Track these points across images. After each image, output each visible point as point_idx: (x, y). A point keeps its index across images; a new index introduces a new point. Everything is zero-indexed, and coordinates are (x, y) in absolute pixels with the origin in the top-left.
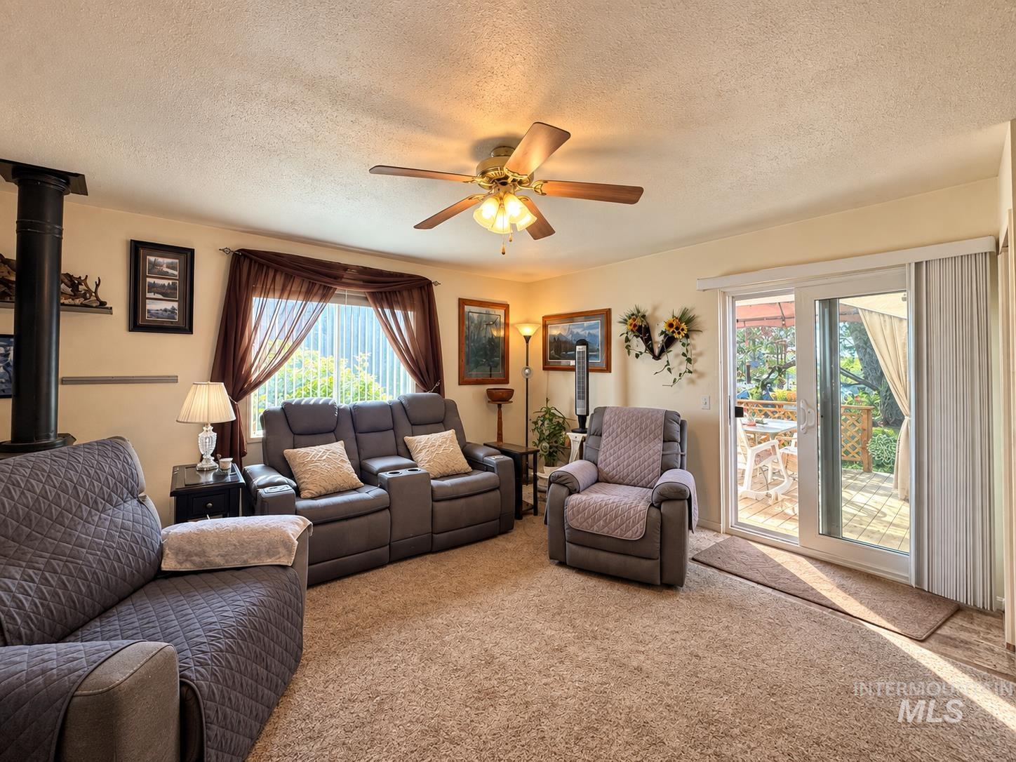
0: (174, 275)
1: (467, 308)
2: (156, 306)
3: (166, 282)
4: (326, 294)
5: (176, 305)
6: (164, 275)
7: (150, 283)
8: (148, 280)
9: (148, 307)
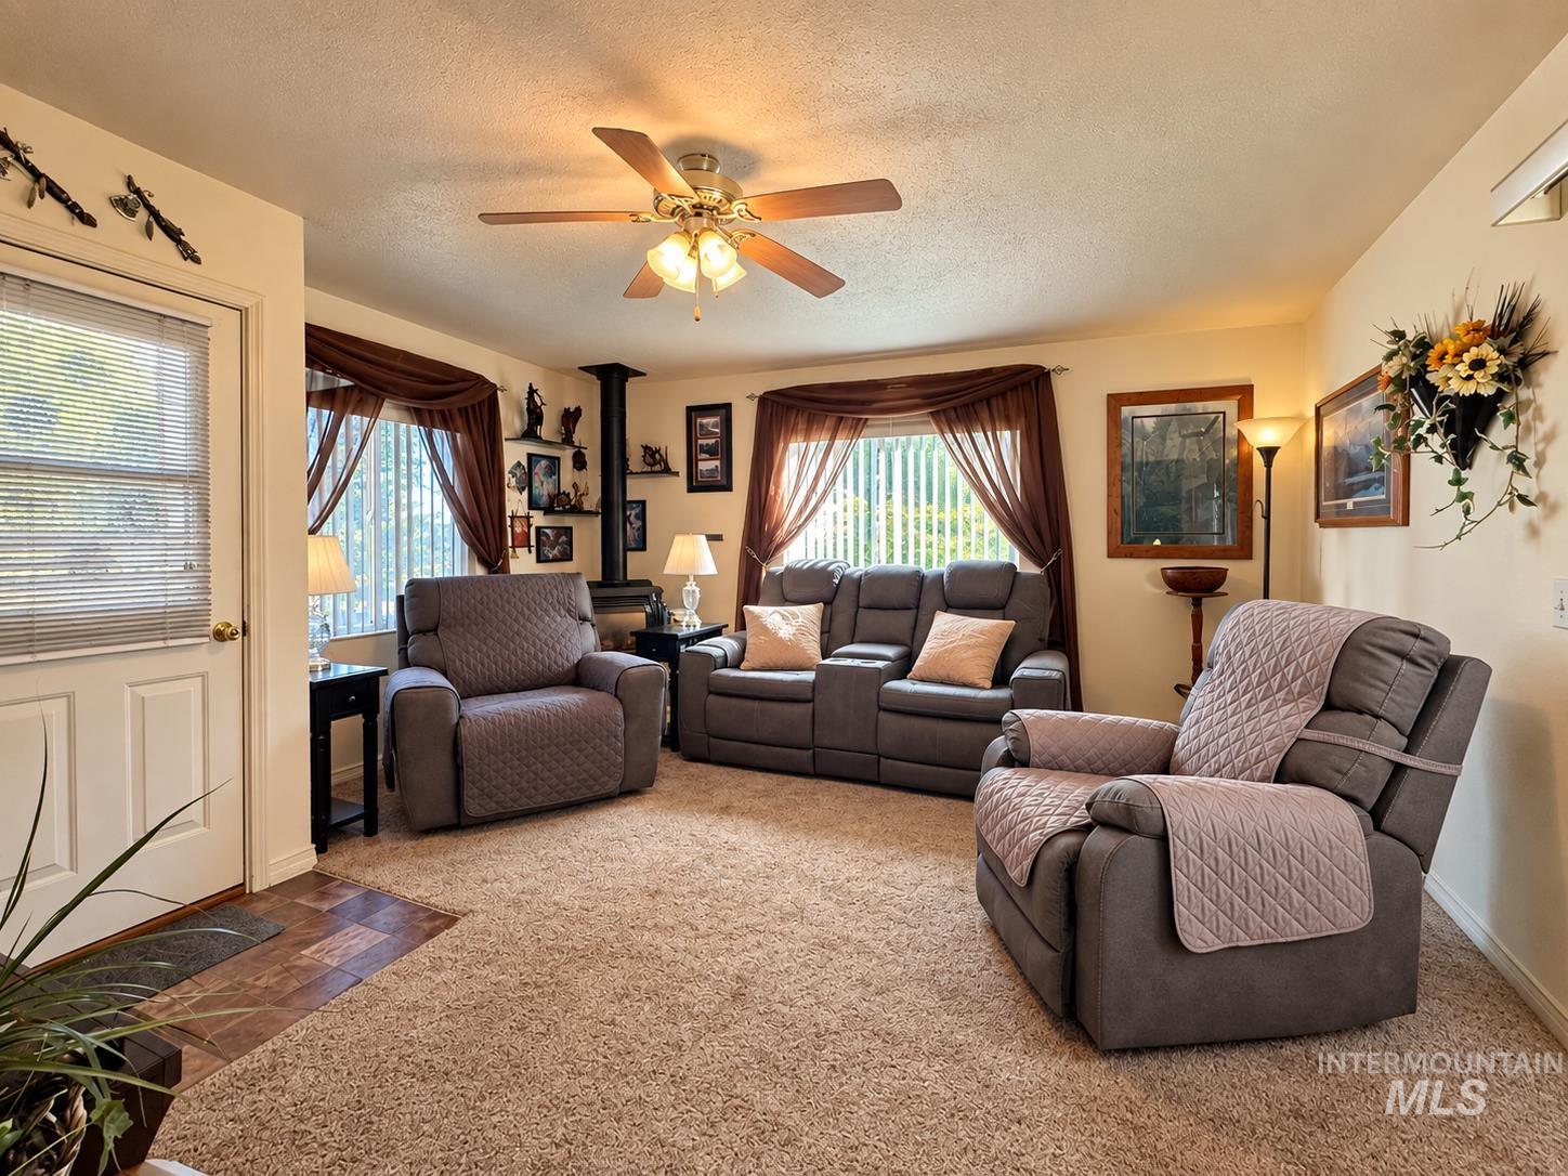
0: (717, 433)
1: (1126, 411)
2: (707, 465)
3: (711, 441)
4: (857, 428)
5: (717, 463)
6: (709, 434)
7: (701, 445)
8: (700, 442)
9: (700, 467)
